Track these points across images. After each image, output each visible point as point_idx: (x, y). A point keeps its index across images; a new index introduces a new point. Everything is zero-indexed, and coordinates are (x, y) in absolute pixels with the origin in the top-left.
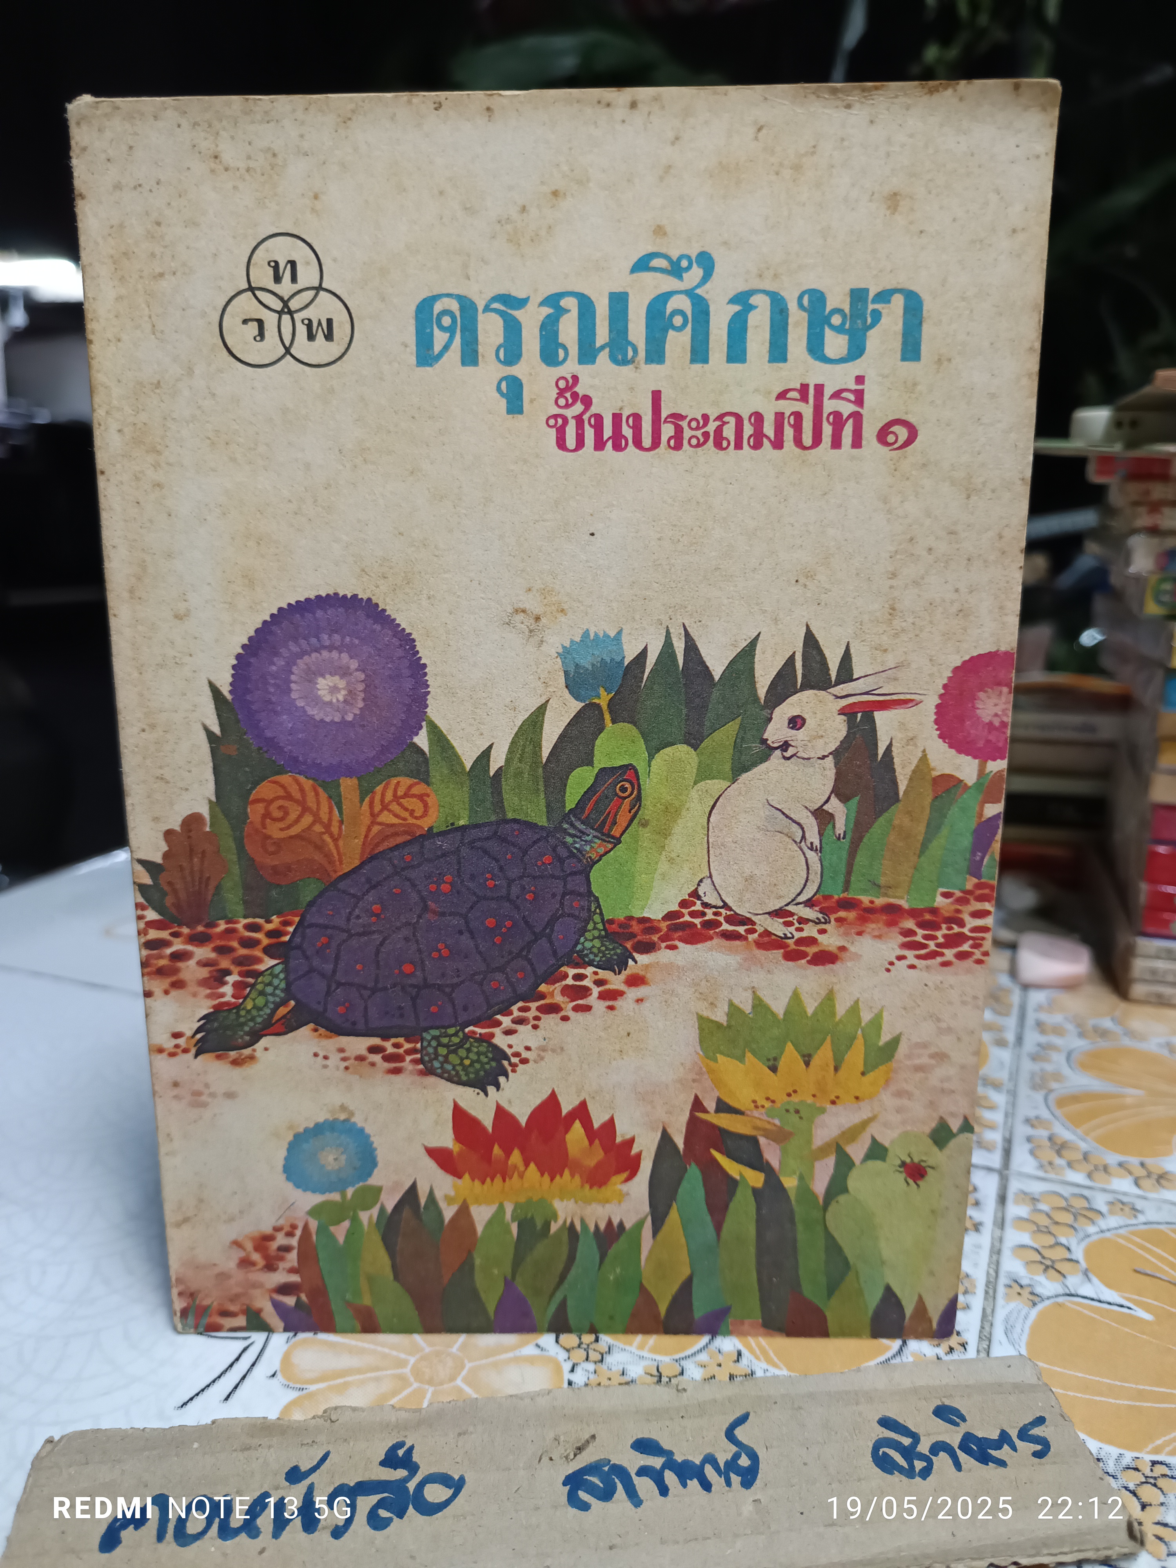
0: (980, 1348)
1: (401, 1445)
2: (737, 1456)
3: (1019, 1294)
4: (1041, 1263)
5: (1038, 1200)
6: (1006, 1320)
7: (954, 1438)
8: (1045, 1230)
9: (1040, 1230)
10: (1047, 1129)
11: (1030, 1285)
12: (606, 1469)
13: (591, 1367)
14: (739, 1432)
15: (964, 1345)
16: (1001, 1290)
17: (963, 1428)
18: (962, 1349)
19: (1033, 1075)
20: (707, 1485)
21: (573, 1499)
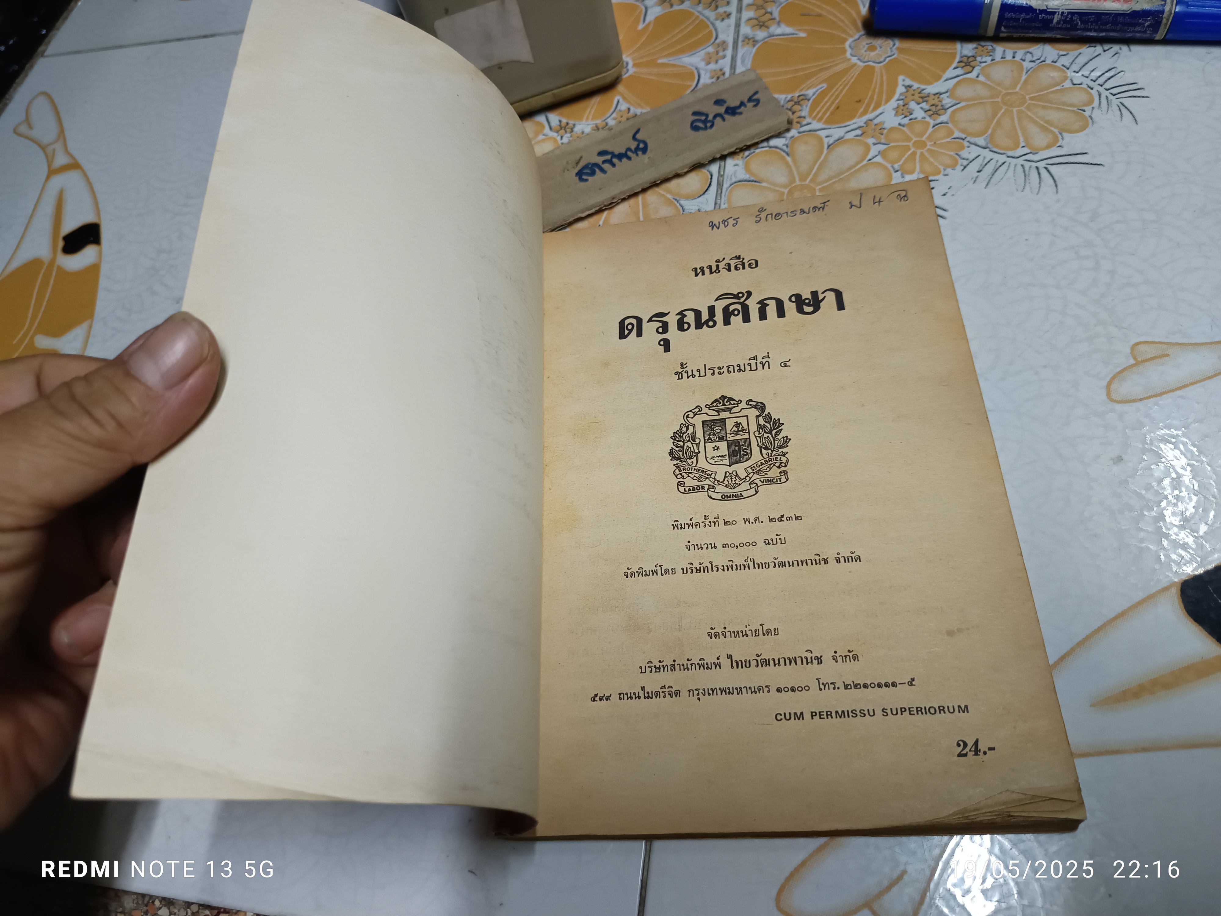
2: (638, 145)
3: (748, 42)
4: (758, 24)
7: (721, 110)
11: (753, 37)
12: (590, 166)
13: (568, 135)
14: (637, 137)
16: (740, 43)
17: (726, 106)
20: (629, 158)
21: (581, 180)
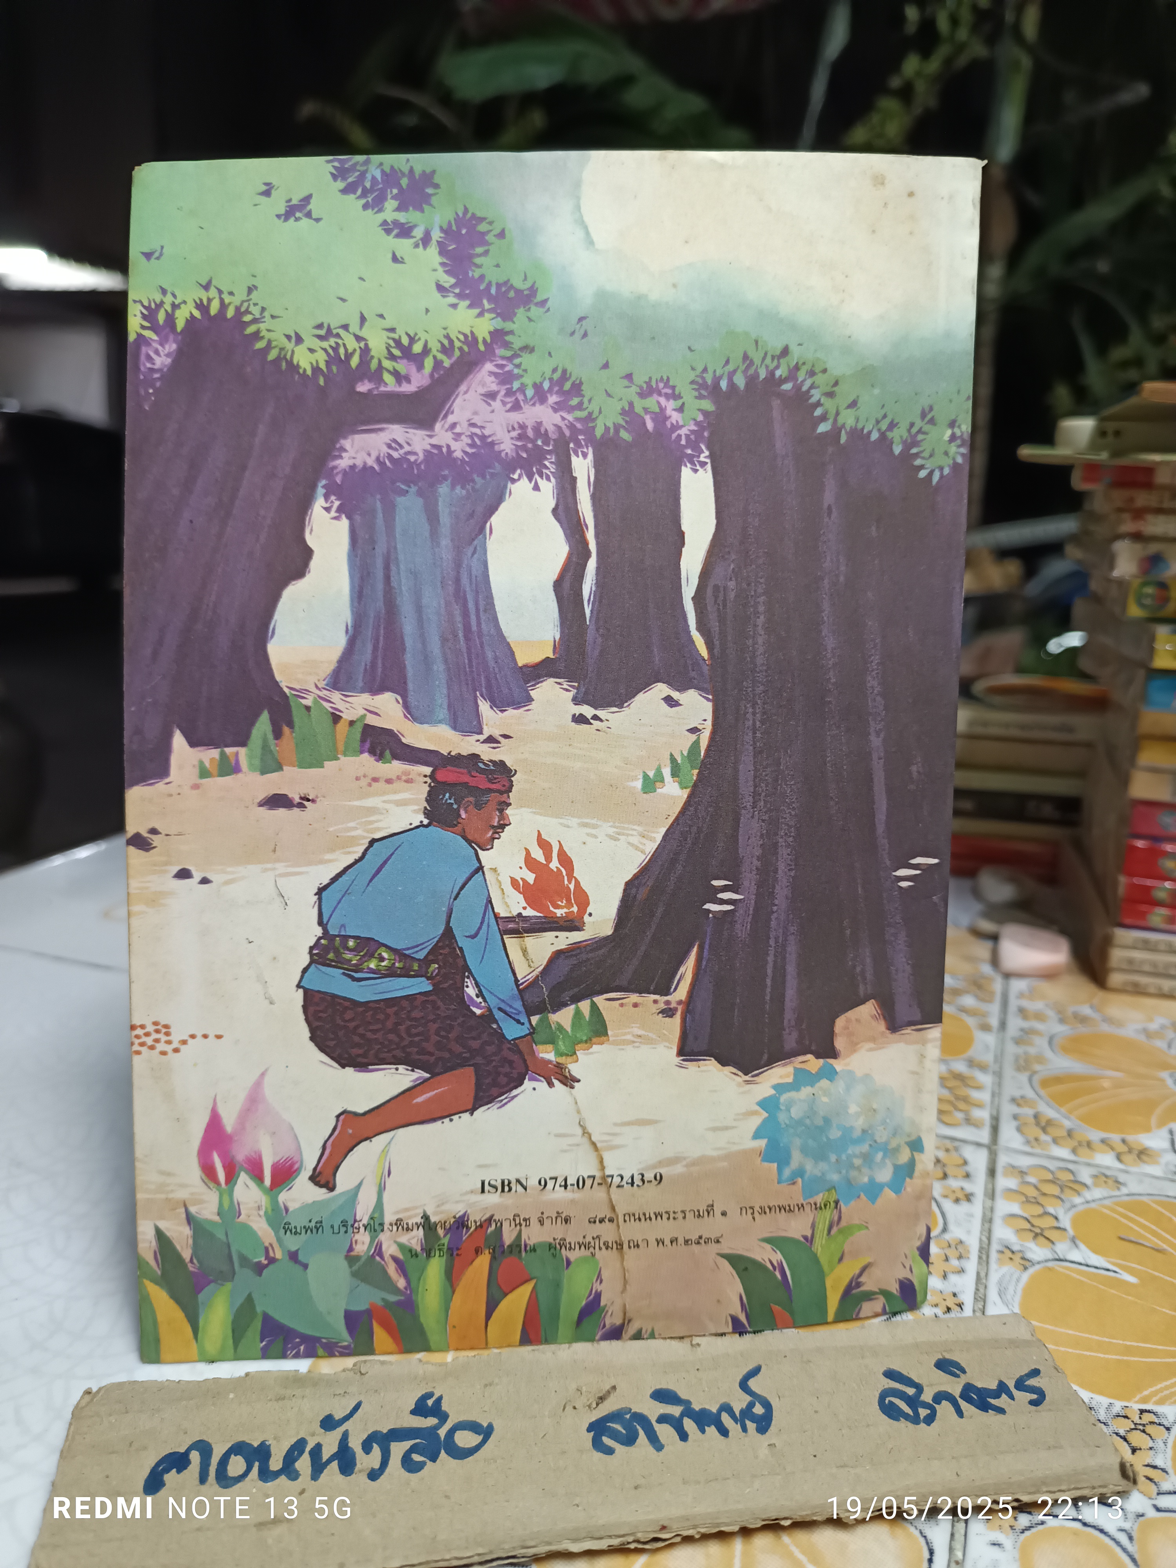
0: (976, 1308)
1: (429, 1395)
2: (751, 1405)
3: (1011, 1259)
4: (1031, 1230)
5: (1026, 1173)
6: (1000, 1283)
7: (955, 1387)
8: (1033, 1200)
9: (1028, 1201)
10: (1031, 1107)
11: (1020, 1251)
12: (628, 1416)
14: (752, 1383)
15: (960, 1306)
16: (994, 1255)
17: (963, 1380)
18: (959, 1309)
19: (1017, 1058)
20: (724, 1432)
21: (597, 1444)
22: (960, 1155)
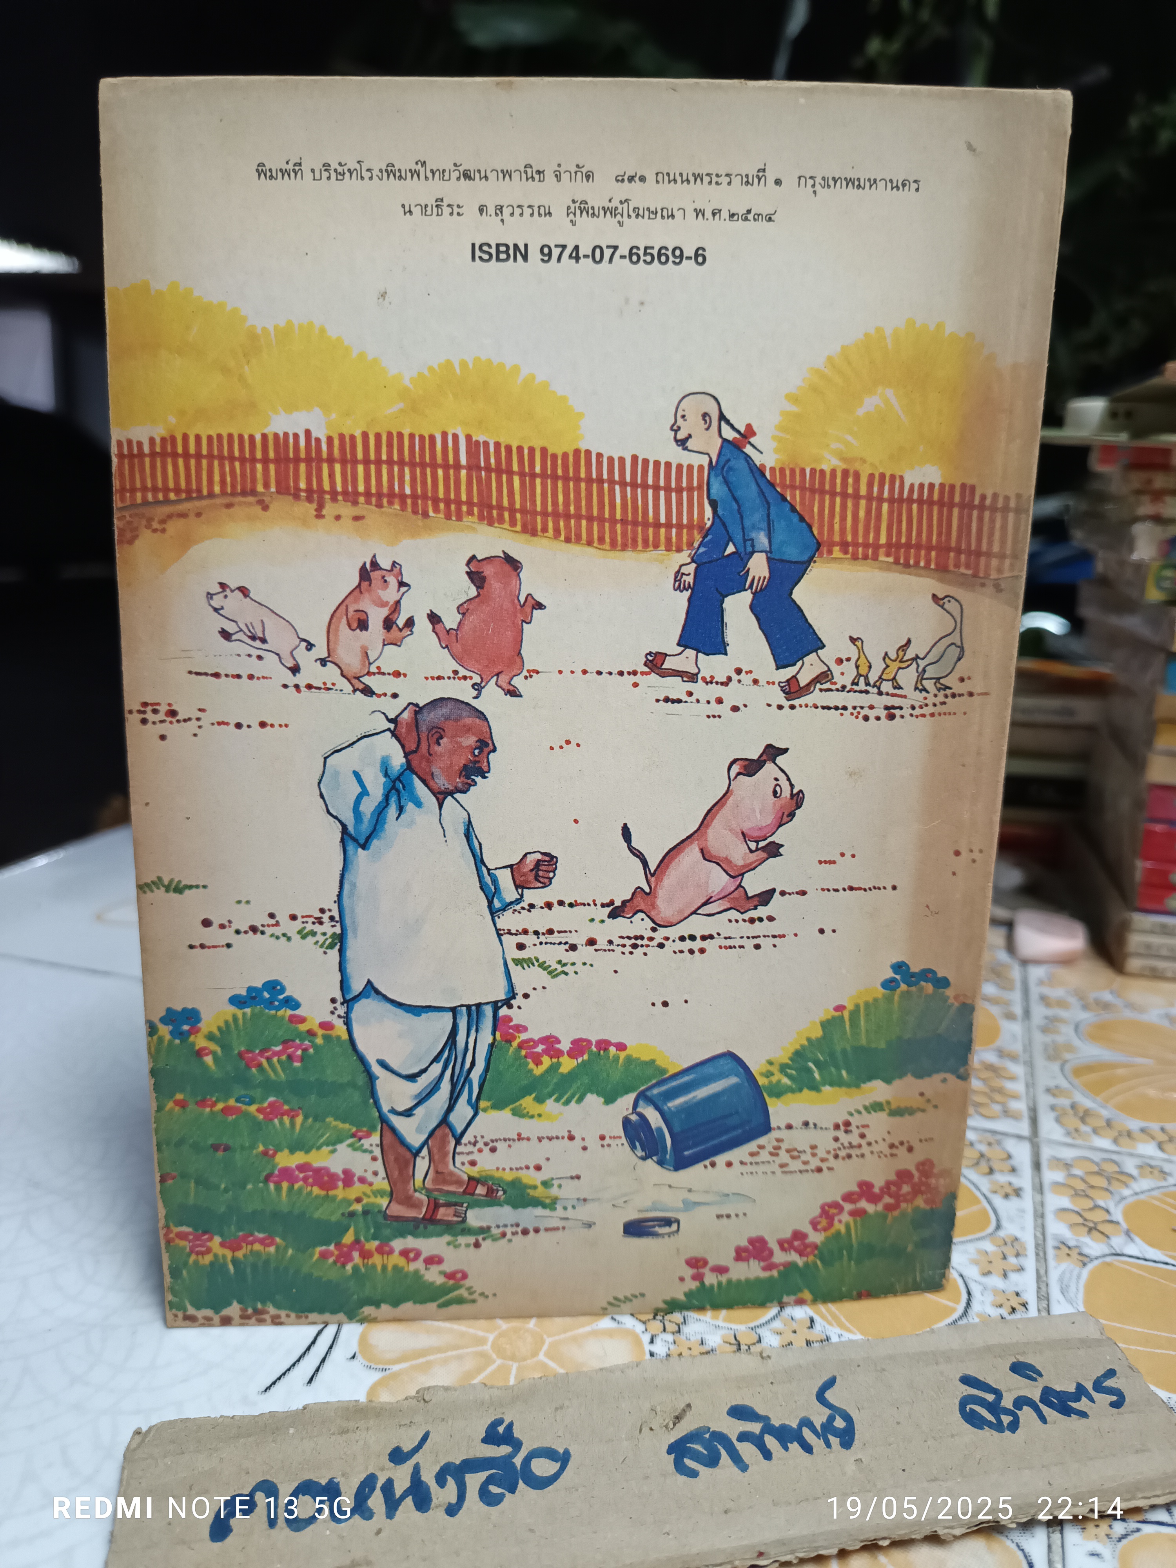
0: (1040, 1308)
1: (500, 1422)
2: (831, 1419)
3: (1068, 1255)
5: (1070, 1166)
6: (1061, 1280)
7: (1034, 1391)
8: (1082, 1193)
9: (1077, 1194)
10: (1067, 1097)
11: (1077, 1247)
12: (707, 1436)
13: (669, 1337)
14: (829, 1395)
15: (1024, 1305)
16: (1051, 1252)
17: (1041, 1383)
18: (1024, 1309)
19: (1046, 1047)
20: (808, 1448)
21: (679, 1467)
22: (1004, 1149)
